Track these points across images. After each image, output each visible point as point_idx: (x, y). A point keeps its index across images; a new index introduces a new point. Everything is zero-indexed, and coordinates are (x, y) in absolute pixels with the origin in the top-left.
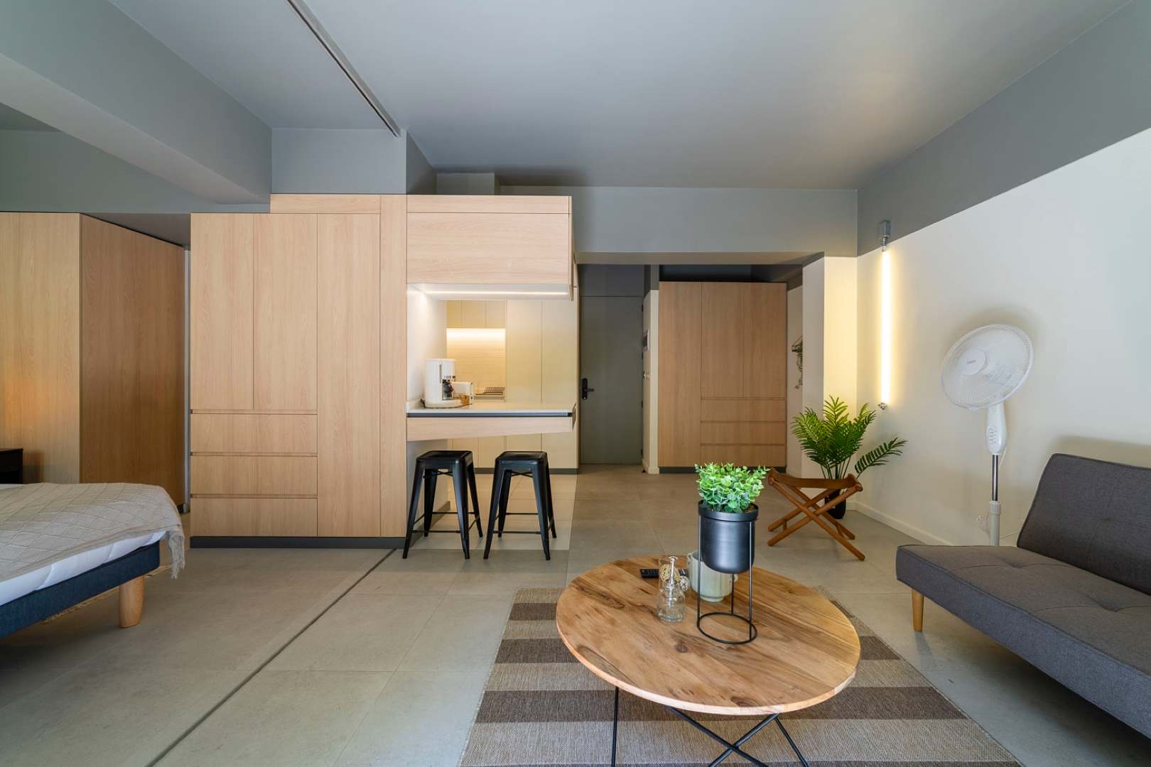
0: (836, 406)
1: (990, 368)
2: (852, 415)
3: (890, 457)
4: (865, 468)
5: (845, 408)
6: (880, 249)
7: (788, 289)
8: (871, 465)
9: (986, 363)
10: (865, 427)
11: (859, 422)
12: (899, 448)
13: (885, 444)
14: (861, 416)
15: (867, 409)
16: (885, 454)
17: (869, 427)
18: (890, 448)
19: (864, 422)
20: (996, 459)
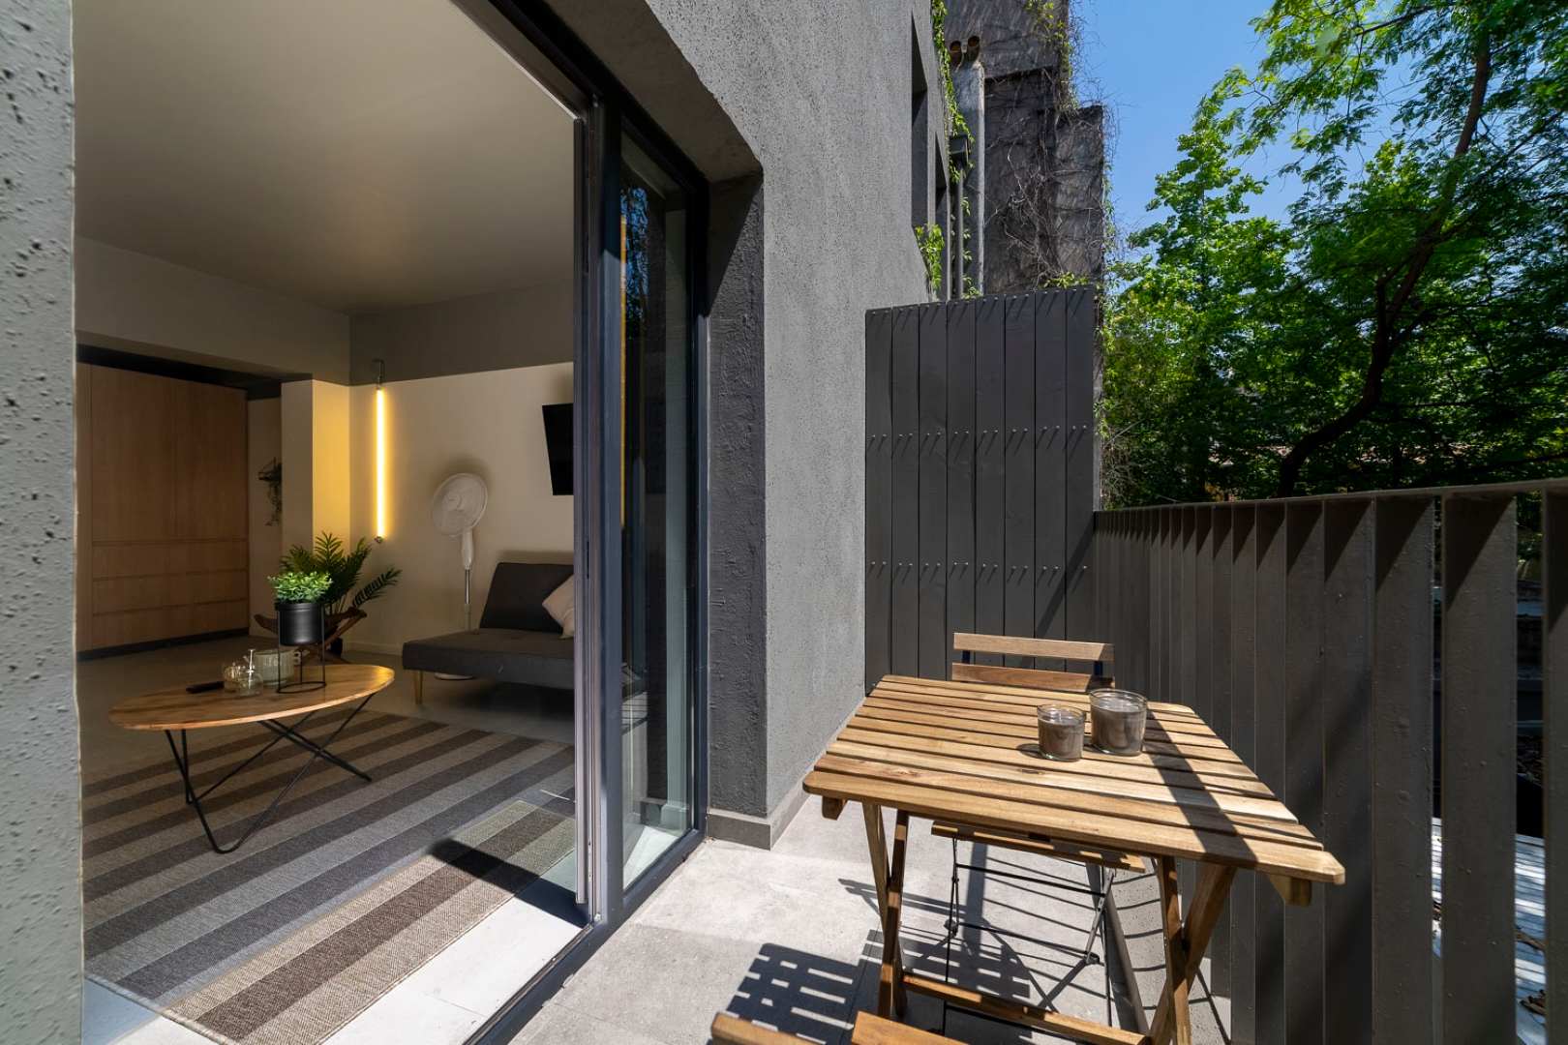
0: (330, 542)
1: (462, 507)
2: (346, 550)
3: (386, 588)
4: (362, 602)
5: (339, 544)
6: (375, 385)
7: (249, 398)
8: (369, 598)
9: (460, 503)
10: (361, 562)
11: (356, 556)
12: (393, 578)
13: (382, 576)
14: (358, 550)
15: (364, 543)
16: (382, 585)
17: (365, 562)
18: (387, 578)
19: (358, 558)
20: (468, 572)
